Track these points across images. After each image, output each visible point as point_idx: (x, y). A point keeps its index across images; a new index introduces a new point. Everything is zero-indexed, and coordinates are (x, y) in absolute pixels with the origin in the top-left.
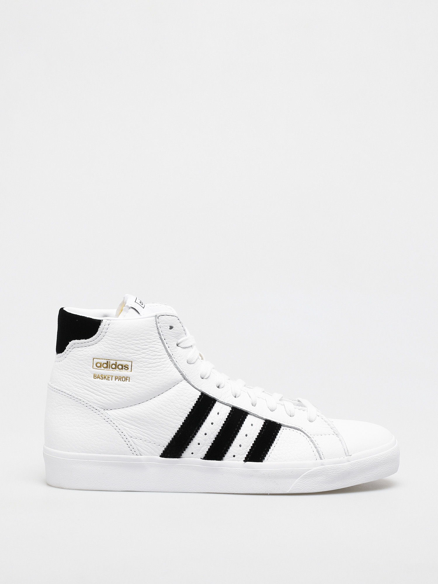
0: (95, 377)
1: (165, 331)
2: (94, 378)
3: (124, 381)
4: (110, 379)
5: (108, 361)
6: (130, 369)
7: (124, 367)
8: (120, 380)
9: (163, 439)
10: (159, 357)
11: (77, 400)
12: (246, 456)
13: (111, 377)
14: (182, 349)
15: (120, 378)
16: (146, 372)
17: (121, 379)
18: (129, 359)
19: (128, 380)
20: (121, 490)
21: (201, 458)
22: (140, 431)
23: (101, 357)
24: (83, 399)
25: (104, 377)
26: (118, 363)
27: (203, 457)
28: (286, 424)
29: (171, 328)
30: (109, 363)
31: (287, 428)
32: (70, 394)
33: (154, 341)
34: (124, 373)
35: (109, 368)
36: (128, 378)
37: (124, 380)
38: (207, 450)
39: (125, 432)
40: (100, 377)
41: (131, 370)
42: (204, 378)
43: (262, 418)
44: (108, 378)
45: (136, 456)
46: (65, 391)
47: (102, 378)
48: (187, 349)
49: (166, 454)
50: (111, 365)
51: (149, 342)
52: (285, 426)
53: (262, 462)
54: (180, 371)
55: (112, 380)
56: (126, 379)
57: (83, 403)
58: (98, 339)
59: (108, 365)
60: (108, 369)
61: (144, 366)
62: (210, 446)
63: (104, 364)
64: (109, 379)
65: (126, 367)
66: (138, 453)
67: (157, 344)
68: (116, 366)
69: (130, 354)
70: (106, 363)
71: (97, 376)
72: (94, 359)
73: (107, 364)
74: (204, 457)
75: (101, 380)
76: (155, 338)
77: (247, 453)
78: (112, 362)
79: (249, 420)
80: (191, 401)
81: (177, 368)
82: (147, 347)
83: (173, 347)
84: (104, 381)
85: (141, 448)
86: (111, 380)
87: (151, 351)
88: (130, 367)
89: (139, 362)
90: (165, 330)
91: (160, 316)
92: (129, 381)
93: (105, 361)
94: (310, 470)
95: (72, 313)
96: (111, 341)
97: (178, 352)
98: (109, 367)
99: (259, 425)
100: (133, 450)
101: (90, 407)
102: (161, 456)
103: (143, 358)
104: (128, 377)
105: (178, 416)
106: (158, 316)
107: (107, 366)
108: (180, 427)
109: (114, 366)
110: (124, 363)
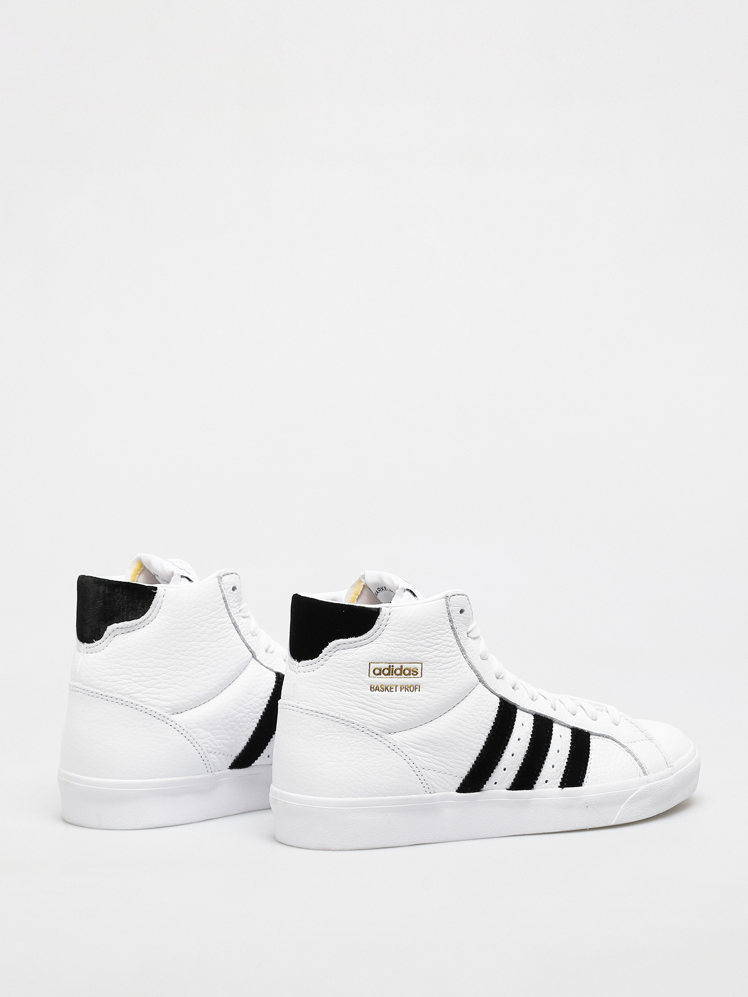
0: (373, 688)
1: (456, 617)
2: (371, 691)
3: (413, 691)
4: (394, 690)
5: (391, 665)
6: (419, 675)
7: (412, 672)
8: (407, 690)
9: (461, 767)
11: (348, 723)
12: (560, 780)
13: (394, 688)
14: (472, 640)
15: (407, 688)
16: (441, 676)
17: (409, 689)
18: (419, 660)
19: (418, 689)
21: (507, 789)
22: (435, 759)
23: (382, 660)
24: (357, 722)
25: (386, 689)
26: (405, 666)
27: (509, 787)
28: (595, 732)
29: (462, 611)
30: (391, 667)
31: (595, 737)
32: (337, 715)
34: (411, 681)
35: (392, 675)
36: (418, 687)
37: (412, 690)
38: (514, 777)
39: (416, 762)
40: (380, 689)
41: (422, 675)
42: (500, 677)
43: (568, 727)
44: (391, 688)
45: (430, 795)
46: (327, 712)
47: (382, 690)
48: (476, 639)
49: (463, 788)
50: (394, 670)
51: (443, 634)
52: (593, 734)
53: (582, 786)
54: (475, 671)
55: (396, 691)
56: (415, 688)
57: (358, 727)
58: (376, 635)
59: (391, 671)
60: (391, 676)
61: (438, 668)
62: (518, 771)
63: (385, 669)
64: (392, 690)
65: (415, 672)
66: (432, 790)
68: (402, 671)
69: (420, 653)
70: (387, 669)
71: (375, 688)
72: (371, 664)
73: (389, 669)
74: (510, 787)
75: (380, 692)
77: (562, 777)
78: (396, 666)
79: (556, 728)
81: (472, 667)
82: (440, 641)
83: (464, 638)
84: (386, 693)
85: (435, 783)
86: (394, 691)
88: (419, 671)
89: (431, 663)
90: (456, 614)
91: (451, 597)
92: (419, 690)
93: (387, 666)
94: (637, 790)
96: (395, 636)
97: (468, 644)
98: (392, 672)
99: (568, 735)
100: (426, 786)
101: (368, 732)
102: (458, 791)
103: (436, 656)
104: (417, 685)
106: (449, 596)
107: (389, 672)
108: (482, 748)
109: (398, 672)
110: (412, 666)
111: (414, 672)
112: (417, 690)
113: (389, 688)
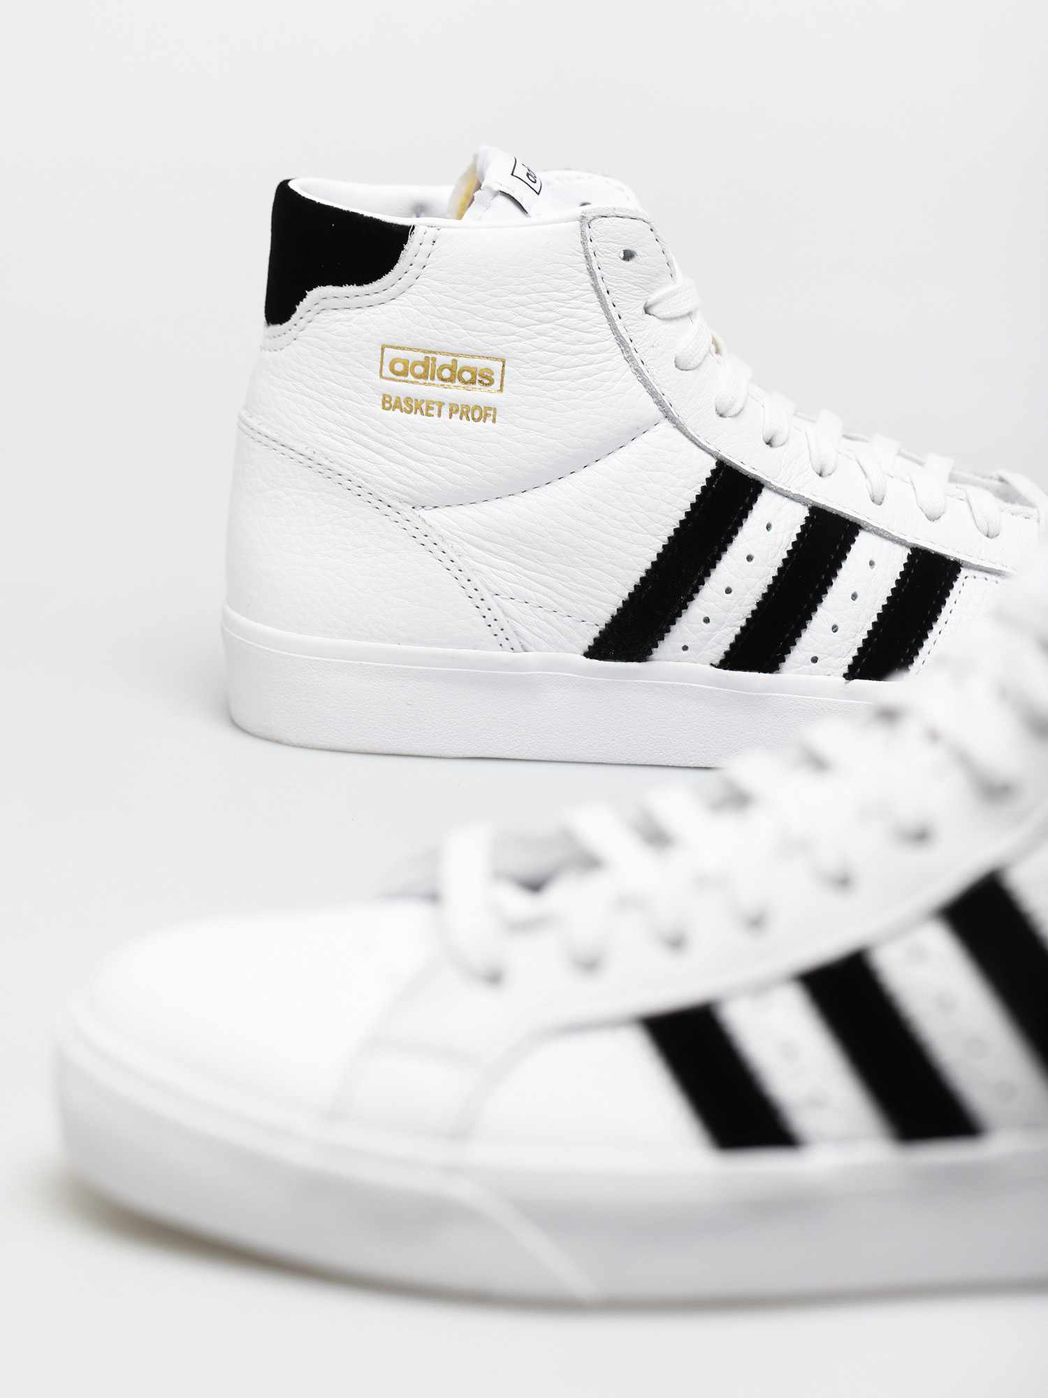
0: (389, 403)
1: (611, 267)
2: (384, 408)
3: (479, 420)
4: (435, 412)
5: (430, 356)
6: (497, 384)
7: (478, 378)
8: (464, 417)
9: (595, 601)
10: (591, 348)
11: (329, 473)
12: (850, 661)
13: (436, 407)
14: (660, 322)
15: (464, 411)
16: (549, 394)
17: (470, 415)
18: (497, 351)
19: (492, 417)
20: (461, 755)
21: (712, 664)
22: (526, 576)
23: (408, 343)
24: (348, 472)
25: (412, 406)
26: (462, 362)
27: (717, 662)
28: (974, 561)
29: (628, 255)
30: (431, 362)
31: (977, 573)
32: (309, 453)
33: (574, 298)
34: (477, 395)
35: (433, 378)
36: (491, 412)
37: (477, 416)
38: (732, 639)
39: (476, 581)
40: (404, 406)
41: (501, 385)
42: (728, 414)
43: (902, 543)
44: (428, 408)
45: (511, 654)
46: (291, 443)
47: (408, 409)
48: (675, 322)
49: (605, 647)
50: (437, 368)
51: (560, 301)
52: (971, 567)
54: (653, 393)
55: (439, 415)
56: (485, 413)
57: (349, 484)
58: (400, 285)
59: (428, 371)
60: (429, 381)
61: (542, 376)
62: (742, 628)
63: (415, 364)
64: (430, 412)
65: (486, 377)
66: (515, 642)
67: (585, 306)
68: (455, 375)
69: (500, 338)
70: (421, 364)
71: (393, 403)
72: (386, 349)
73: (424, 364)
74: (721, 661)
75: (404, 413)
76: (577, 289)
77: (855, 653)
78: (442, 360)
79: (862, 546)
80: (685, 487)
81: (645, 383)
82: (552, 314)
83: (633, 317)
84: (416, 418)
85: (527, 628)
86: (436, 416)
87: (565, 327)
88: (497, 377)
89: (527, 363)
90: (609, 262)
91: (594, 218)
92: (494, 421)
93: (420, 356)
95: (318, 200)
96: (439, 292)
97: (645, 333)
98: (433, 372)
99: (894, 563)
100: (500, 633)
101: (370, 498)
102: (587, 655)
103: (540, 349)
104: (490, 409)
105: (645, 532)
106: (590, 217)
107: (426, 371)
108: (649, 566)
109: (446, 373)
110: (479, 364)
111: (485, 379)
112: (489, 419)
113: (424, 406)
